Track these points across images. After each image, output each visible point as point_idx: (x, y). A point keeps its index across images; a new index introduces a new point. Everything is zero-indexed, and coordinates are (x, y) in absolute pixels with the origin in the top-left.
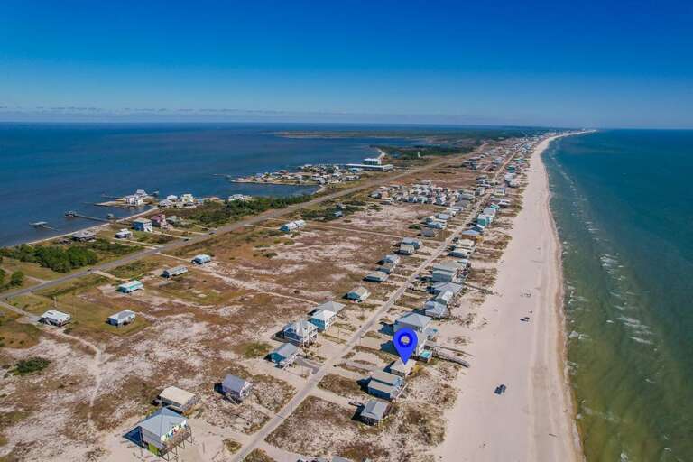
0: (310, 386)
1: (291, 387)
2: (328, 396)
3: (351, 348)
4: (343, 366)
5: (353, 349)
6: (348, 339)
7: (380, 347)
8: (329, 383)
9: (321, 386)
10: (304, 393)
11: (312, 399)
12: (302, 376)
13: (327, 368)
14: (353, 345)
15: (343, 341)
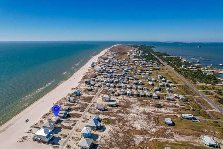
0: (84, 114)
1: (89, 113)
2: (78, 112)
3: (73, 128)
4: (75, 121)
5: (72, 127)
6: (75, 132)
7: (62, 130)
8: (79, 116)
9: (81, 115)
10: (85, 112)
11: (82, 111)
12: (87, 116)
13: (80, 119)
14: (73, 130)
15: (77, 130)
